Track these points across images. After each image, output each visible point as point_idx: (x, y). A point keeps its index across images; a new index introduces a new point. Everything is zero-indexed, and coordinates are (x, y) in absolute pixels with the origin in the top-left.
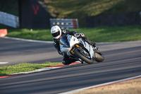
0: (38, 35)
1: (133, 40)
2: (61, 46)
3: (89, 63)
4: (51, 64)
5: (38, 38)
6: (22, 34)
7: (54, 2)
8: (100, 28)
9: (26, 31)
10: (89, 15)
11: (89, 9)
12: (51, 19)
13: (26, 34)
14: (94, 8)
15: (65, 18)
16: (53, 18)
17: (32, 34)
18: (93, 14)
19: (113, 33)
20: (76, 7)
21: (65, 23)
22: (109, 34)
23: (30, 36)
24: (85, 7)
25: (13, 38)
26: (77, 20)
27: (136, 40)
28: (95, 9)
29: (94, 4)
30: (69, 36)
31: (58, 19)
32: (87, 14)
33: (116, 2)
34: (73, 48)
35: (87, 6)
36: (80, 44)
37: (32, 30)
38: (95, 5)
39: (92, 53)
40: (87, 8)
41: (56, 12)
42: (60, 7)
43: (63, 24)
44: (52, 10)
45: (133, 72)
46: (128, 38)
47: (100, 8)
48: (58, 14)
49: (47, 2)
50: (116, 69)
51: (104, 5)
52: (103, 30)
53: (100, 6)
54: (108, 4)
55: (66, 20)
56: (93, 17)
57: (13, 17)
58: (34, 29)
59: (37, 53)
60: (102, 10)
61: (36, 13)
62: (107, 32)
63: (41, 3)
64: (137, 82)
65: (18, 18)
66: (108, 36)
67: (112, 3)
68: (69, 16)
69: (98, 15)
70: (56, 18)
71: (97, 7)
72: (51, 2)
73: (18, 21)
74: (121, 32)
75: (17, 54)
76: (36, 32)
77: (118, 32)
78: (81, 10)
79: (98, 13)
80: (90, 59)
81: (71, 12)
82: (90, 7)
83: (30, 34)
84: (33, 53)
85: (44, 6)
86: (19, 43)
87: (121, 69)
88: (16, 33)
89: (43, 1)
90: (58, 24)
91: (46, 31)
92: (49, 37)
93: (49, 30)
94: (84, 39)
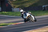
0: (7, 14)
4: (12, 23)
5: (8, 15)
6: (2, 13)
9: (3, 12)
10: (25, 7)
11: (25, 5)
13: (3, 13)
15: (17, 8)
16: (13, 8)
17: (6, 13)
18: (26, 7)
19: (33, 13)
20: (21, 4)
21: (17, 10)
23: (5, 14)
24: (24, 4)
26: (21, 8)
29: (27, 3)
32: (24, 7)
33: (34, 3)
38: (27, 4)
39: (34, 18)
40: (24, 5)
41: (14, 6)
43: (16, 10)
44: (12, 5)
45: (40, 26)
46: (38, 15)
48: (14, 7)
49: (11, 2)
51: (30, 3)
59: (7, 20)
60: (29, 5)
61: (7, 6)
63: (9, 3)
67: (33, 3)
69: (28, 7)
70: (14, 8)
71: (28, 4)
72: (12, 2)
73: (1, 9)
76: (7, 13)
77: (35, 13)
78: (22, 5)
80: (33, 20)
81: (19, 6)
82: (25, 4)
83: (5, 13)
85: (10, 4)
88: (0, 13)
89: (9, 2)
90: (14, 10)
91: (10, 12)
92: (11, 14)
93: (11, 12)
94: (31, 14)
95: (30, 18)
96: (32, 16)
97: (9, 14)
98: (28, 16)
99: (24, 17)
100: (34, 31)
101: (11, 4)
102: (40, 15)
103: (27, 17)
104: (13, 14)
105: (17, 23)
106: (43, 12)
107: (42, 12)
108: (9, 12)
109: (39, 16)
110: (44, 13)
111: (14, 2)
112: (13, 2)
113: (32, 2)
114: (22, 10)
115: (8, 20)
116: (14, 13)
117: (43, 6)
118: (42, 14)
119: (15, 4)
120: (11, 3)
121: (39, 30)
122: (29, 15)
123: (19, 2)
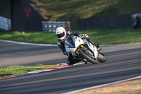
0: (29, 37)
1: (125, 43)
2: (66, 46)
3: (94, 63)
4: (43, 67)
5: (30, 41)
6: (14, 37)
7: (46, 5)
8: (93, 31)
9: (18, 33)
10: (81, 17)
12: (43, 22)
13: (18, 37)
14: (86, 10)
15: (57, 21)
16: (45, 20)
17: (24, 37)
18: (85, 17)
19: (105, 36)
20: (68, 10)
22: (101, 37)
23: (22, 39)
24: (77, 10)
25: (5, 41)
26: (69, 22)
27: (129, 42)
28: (87, 12)
29: (86, 6)
30: (73, 37)
31: (50, 22)
32: (79, 17)
33: (108, 5)
34: (78, 48)
35: (80, 9)
36: (85, 45)
37: (23, 33)
38: (87, 8)
39: (96, 53)
40: (79, 11)
41: (48, 14)
42: (52, 9)
43: (54, 26)
44: (44, 13)
45: (125, 75)
46: (120, 41)
47: (92, 11)
48: (50, 17)
49: (39, 5)
50: (108, 72)
51: (96, 8)
52: (95, 32)
53: (92, 8)
54: (100, 7)
55: (58, 22)
56: (85, 19)
57: (5, 20)
58: (26, 31)
59: (29, 55)
60: (94, 12)
61: (28, 15)
62: (99, 35)
63: (33, 5)
64: (129, 85)
65: (10, 21)
66: (100, 39)
67: (104, 6)
68: (61, 19)
69: (91, 18)
70: (48, 20)
71: (89, 9)
72: (42, 4)
73: (10, 23)
74: (113, 35)
75: (9, 57)
76: (28, 34)
77: (110, 34)
78: (73, 12)
79: (90, 15)
80: (95, 59)
81: (63, 15)
82: (82, 9)
83: (22, 36)
84: (25, 55)
85: (36, 9)
86: (11, 46)
87: (113, 71)
88: (8, 36)
89: (35, 3)
90: (50, 26)
91: (38, 33)
92: (41, 39)
93: (41, 33)
94: (88, 40)
95: (84, 51)
96: (92, 47)
97: (35, 40)
98: (80, 47)
99: (68, 50)
100: (107, 88)
101: (41, 9)
102: (124, 41)
103: (75, 49)
104: (46, 39)
105: (58, 66)
106: (134, 33)
107: (130, 33)
108: (35, 34)
109: (122, 45)
110: (136, 35)
111: (49, 4)
112: (45, 3)
113: (103, 3)
114: (62, 28)
115: (32, 55)
116: (50, 35)
117: (135, 16)
118: (132, 39)
119: (51, 9)
120: (39, 7)
121: (123, 86)
122: (83, 43)
123: (64, 3)
